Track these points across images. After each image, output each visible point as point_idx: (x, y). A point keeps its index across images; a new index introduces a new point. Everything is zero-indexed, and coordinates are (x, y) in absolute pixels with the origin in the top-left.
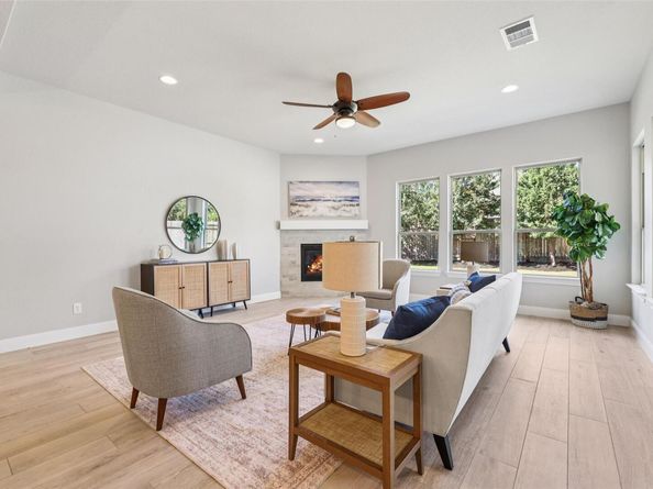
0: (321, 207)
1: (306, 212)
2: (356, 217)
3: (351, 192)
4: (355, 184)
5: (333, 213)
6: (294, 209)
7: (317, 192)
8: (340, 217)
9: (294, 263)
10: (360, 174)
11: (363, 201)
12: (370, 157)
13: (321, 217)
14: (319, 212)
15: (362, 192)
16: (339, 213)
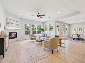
1: (11, 25)
2: (18, 27)
4: (18, 22)
5: (15, 26)
6: (8, 24)
7: (13, 22)
12: (20, 18)
13: (13, 27)
14: (13, 26)
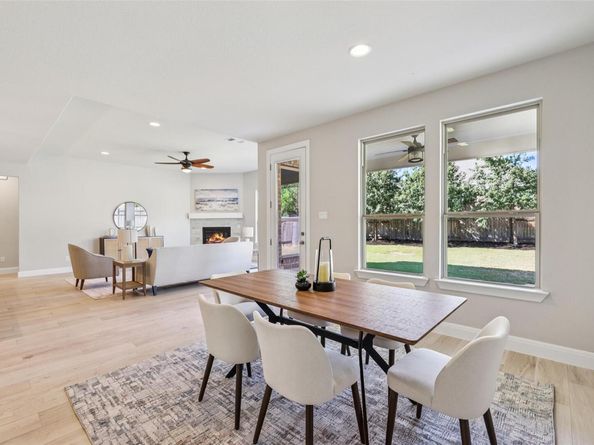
0: (215, 205)
1: (205, 208)
2: (236, 211)
3: (233, 195)
4: (235, 190)
5: (222, 209)
6: (198, 206)
7: (212, 195)
8: (226, 211)
9: (198, 239)
10: (238, 184)
11: (240, 201)
13: (215, 211)
14: (213, 208)
15: (240, 195)
16: (226, 208)
